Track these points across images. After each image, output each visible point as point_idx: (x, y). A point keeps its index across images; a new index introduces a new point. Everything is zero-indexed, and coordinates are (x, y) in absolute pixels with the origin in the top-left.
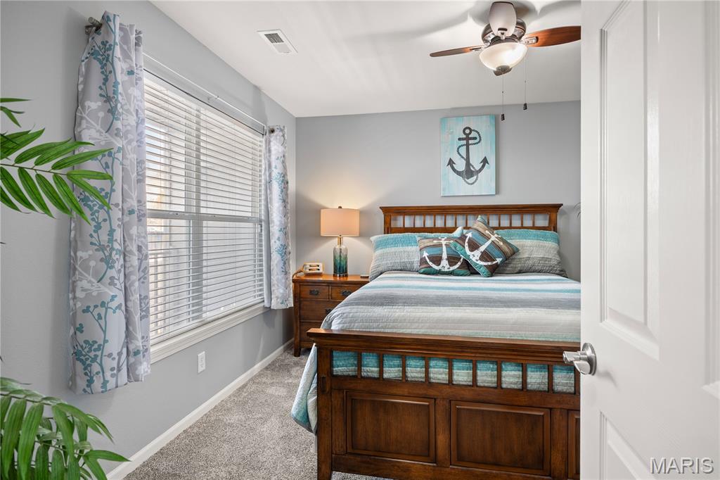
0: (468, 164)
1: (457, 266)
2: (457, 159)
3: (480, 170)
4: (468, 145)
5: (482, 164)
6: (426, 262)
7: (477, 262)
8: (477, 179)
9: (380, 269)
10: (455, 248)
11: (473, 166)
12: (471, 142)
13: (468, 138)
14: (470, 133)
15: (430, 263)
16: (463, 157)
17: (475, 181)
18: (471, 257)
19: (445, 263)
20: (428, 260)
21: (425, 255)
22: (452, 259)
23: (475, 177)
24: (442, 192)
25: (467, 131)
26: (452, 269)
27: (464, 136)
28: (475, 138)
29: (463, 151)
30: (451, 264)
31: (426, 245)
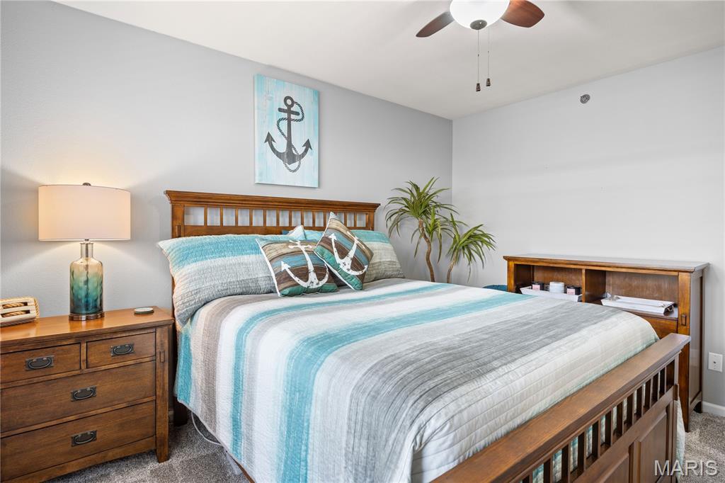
0: (290, 145)
1: (325, 280)
2: (276, 135)
3: (303, 155)
4: (289, 120)
5: (305, 147)
6: (290, 278)
7: (349, 273)
8: (299, 166)
9: (204, 296)
10: (322, 255)
11: (295, 149)
12: (293, 117)
13: (290, 111)
14: (292, 105)
15: (296, 279)
16: (283, 134)
17: (298, 168)
18: (341, 267)
19: (312, 276)
20: (292, 275)
21: (285, 267)
22: (320, 271)
23: (297, 163)
24: (257, 178)
25: (289, 102)
26: (321, 283)
27: (286, 108)
28: (297, 114)
29: (284, 125)
30: (320, 277)
31: (280, 252)
